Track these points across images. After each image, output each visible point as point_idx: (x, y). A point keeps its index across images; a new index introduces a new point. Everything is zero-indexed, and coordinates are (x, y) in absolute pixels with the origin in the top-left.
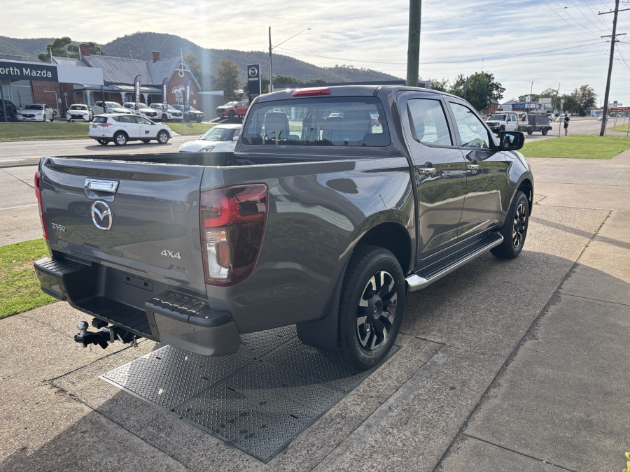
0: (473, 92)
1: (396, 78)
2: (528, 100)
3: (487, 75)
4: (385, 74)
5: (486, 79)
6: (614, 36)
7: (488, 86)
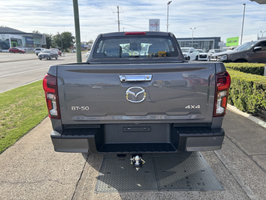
0: (65, 39)
1: (21, 31)
2: (85, 44)
3: (69, 33)
4: (15, 30)
5: (69, 35)
6: (119, 21)
7: (70, 37)
